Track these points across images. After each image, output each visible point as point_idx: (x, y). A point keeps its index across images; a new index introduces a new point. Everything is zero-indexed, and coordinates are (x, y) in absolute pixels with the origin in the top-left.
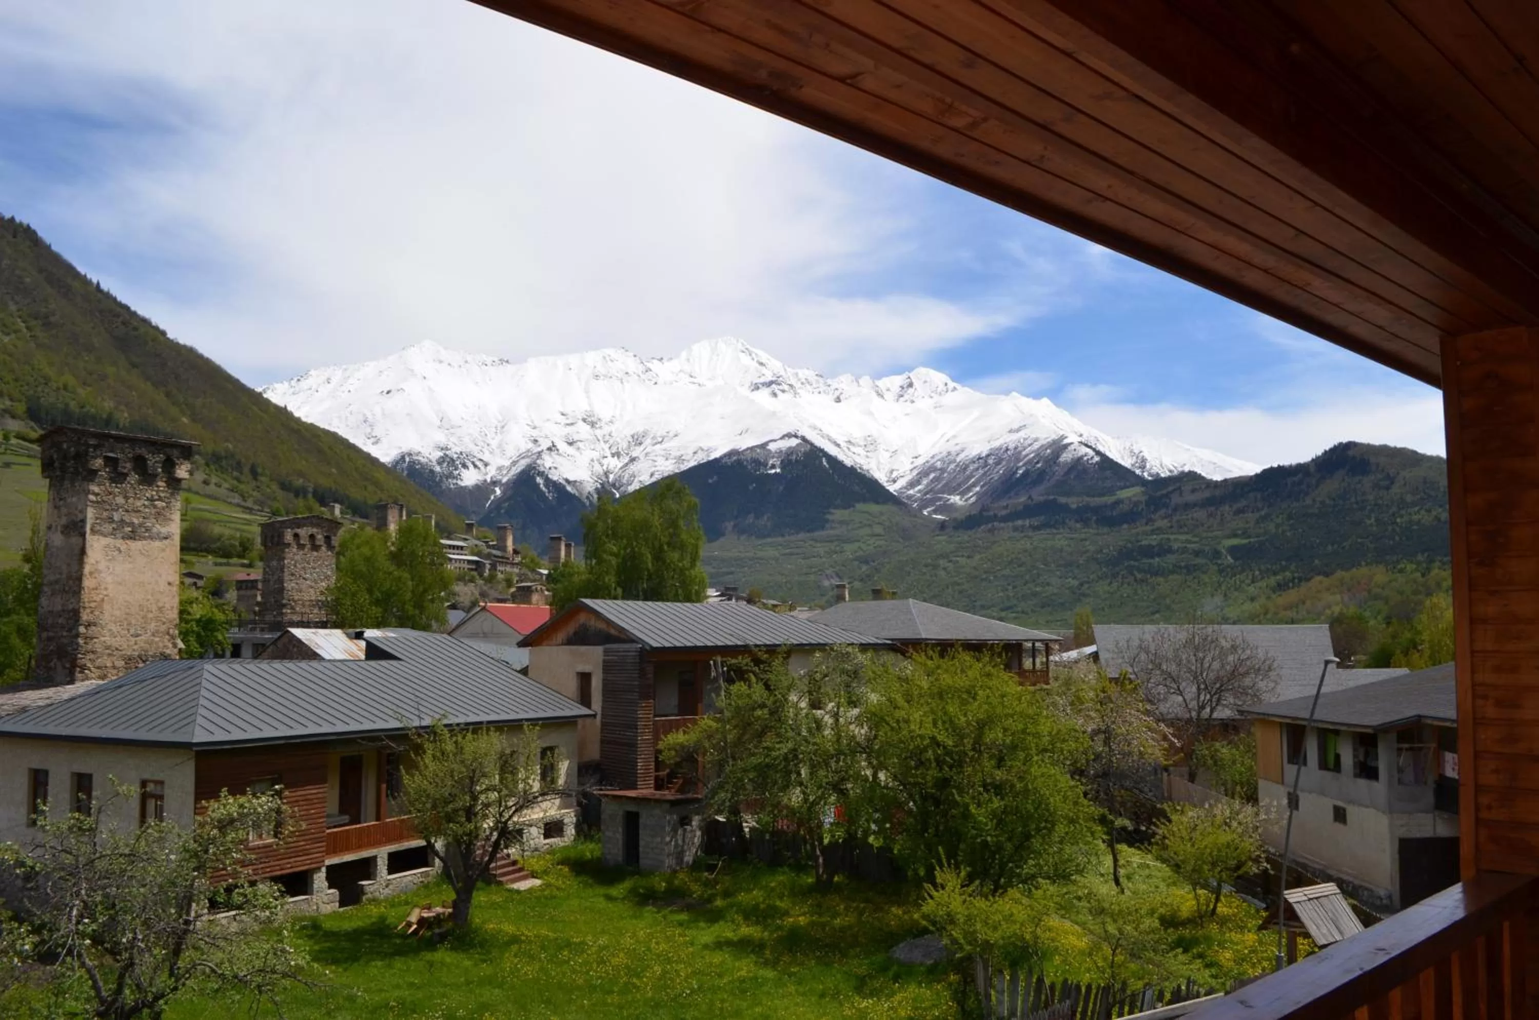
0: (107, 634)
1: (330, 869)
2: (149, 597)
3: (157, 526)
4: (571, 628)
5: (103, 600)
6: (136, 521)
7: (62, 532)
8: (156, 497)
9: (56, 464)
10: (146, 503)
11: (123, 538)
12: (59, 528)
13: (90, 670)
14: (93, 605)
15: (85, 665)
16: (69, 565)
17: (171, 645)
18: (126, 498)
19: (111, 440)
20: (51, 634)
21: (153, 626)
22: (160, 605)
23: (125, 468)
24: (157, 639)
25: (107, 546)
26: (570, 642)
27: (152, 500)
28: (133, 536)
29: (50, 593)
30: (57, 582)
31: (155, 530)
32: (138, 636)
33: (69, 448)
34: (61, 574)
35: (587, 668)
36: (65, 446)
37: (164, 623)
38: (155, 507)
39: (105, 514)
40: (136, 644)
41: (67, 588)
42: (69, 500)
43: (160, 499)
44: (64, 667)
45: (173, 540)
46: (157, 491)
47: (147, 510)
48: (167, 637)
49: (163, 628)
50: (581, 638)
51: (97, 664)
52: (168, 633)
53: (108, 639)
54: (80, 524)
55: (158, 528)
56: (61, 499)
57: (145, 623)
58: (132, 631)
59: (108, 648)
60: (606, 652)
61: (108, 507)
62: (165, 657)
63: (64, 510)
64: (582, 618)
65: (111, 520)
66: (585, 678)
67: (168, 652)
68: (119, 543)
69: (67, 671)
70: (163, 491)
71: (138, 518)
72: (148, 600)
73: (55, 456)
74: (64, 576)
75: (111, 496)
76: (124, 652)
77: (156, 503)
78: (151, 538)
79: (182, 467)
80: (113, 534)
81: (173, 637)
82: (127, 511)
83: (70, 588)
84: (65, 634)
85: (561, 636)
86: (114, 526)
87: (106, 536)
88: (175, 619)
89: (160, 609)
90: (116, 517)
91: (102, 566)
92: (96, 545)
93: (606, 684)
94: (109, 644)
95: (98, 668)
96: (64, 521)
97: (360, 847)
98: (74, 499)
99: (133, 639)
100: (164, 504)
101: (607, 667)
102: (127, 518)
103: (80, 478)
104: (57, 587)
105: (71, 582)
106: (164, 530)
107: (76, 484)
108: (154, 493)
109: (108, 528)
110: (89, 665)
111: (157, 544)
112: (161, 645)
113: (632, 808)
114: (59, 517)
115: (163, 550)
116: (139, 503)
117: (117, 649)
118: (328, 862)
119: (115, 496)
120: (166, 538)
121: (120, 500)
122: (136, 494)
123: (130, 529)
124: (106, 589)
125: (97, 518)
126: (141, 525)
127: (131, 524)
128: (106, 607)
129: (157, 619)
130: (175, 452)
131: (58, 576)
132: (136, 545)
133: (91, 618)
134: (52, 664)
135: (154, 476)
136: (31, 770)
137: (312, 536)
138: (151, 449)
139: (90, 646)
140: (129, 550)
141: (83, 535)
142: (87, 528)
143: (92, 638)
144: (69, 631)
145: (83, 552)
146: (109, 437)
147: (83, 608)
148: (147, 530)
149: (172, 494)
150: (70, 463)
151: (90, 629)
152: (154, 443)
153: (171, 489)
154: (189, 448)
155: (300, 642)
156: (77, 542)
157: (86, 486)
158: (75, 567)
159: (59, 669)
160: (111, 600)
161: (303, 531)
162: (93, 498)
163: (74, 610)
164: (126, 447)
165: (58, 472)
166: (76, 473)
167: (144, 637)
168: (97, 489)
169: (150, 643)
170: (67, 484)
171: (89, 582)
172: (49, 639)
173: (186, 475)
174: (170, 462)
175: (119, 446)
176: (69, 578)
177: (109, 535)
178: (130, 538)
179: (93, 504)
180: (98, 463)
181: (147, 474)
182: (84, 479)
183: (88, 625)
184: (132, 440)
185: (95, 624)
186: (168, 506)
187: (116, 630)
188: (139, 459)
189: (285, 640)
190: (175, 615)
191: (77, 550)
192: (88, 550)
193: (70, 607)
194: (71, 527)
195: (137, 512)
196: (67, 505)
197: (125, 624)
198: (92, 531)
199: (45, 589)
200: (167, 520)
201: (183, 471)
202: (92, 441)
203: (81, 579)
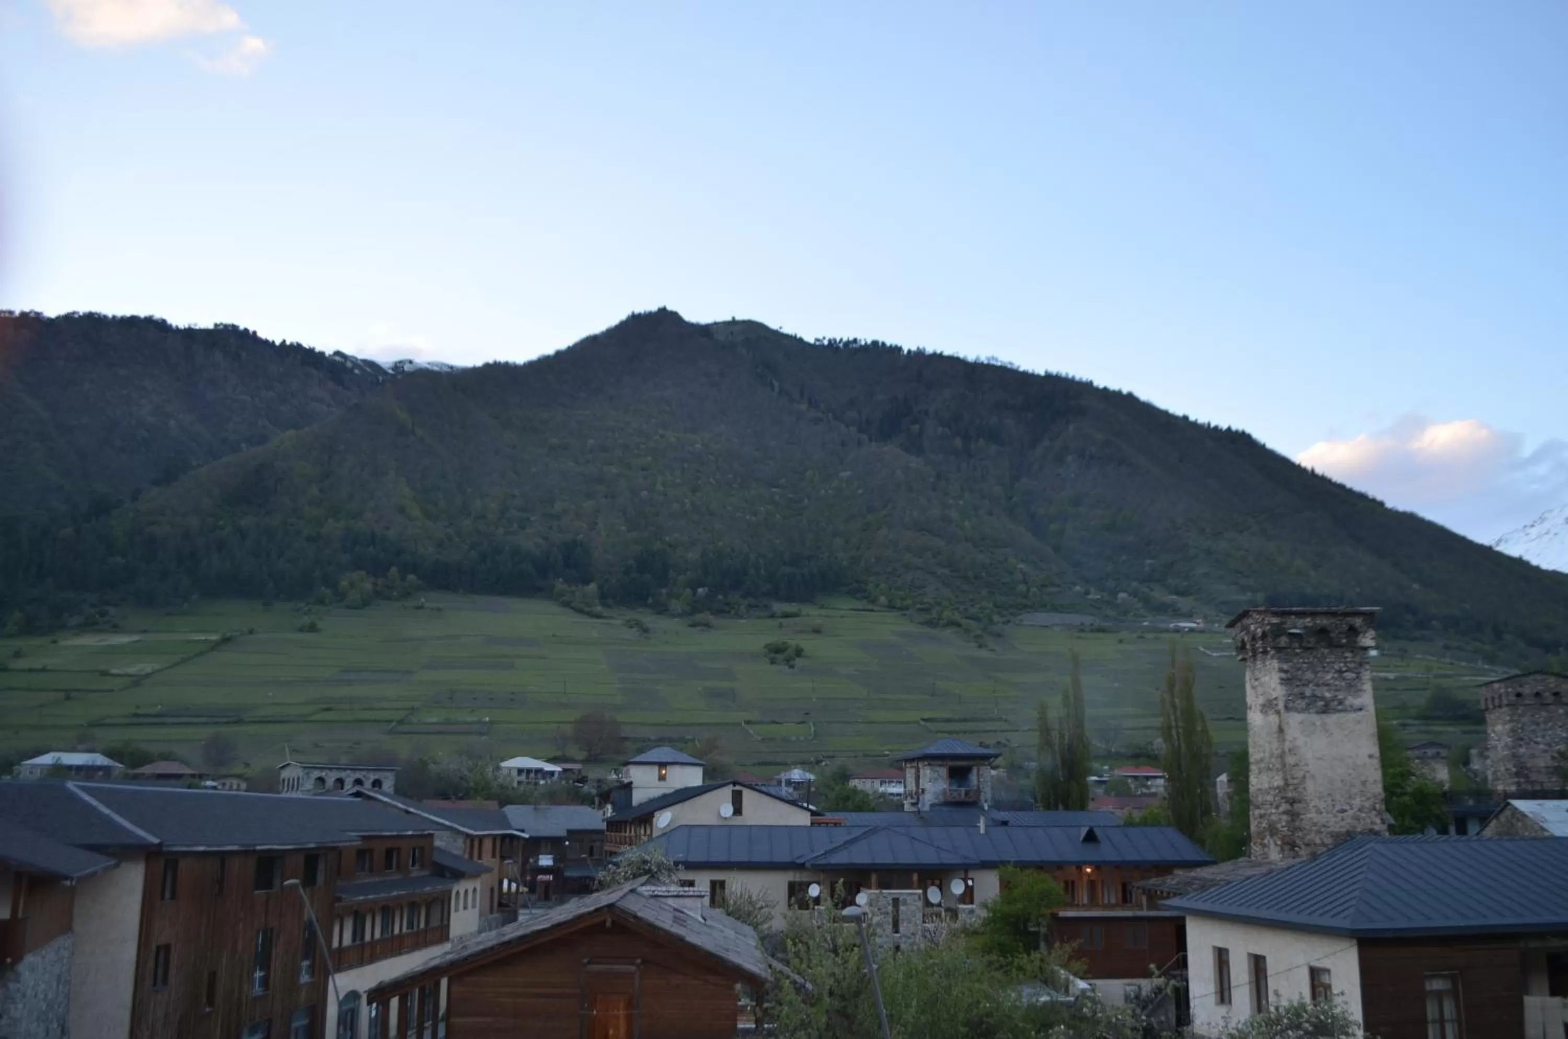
0: (1314, 810)
2: (1351, 771)
3: (1350, 698)
5: (1304, 777)
6: (1328, 695)
7: (1261, 711)
8: (1344, 669)
9: (1248, 646)
10: (1336, 675)
11: (1318, 713)
12: (1259, 708)
13: (1300, 848)
14: (1296, 781)
15: (1294, 842)
16: (1270, 743)
17: (1378, 821)
18: (1316, 673)
19: (1293, 617)
20: (1262, 812)
21: (1357, 802)
22: (1363, 778)
23: (1309, 642)
24: (1363, 815)
25: (1302, 723)
27: (1340, 672)
28: (1326, 710)
29: (1257, 772)
30: (1262, 760)
31: (1347, 703)
32: (1344, 811)
33: (1256, 629)
34: (1264, 752)
36: (1252, 628)
37: (1369, 799)
38: (1344, 679)
39: (1296, 690)
40: (1343, 820)
41: (1271, 766)
42: (1263, 679)
43: (1349, 670)
44: (1276, 844)
45: (1367, 711)
46: (1345, 663)
47: (1337, 683)
48: (1374, 812)
49: (1367, 804)
51: (1306, 841)
52: (1374, 809)
53: (1312, 815)
54: (1275, 702)
55: (1351, 700)
56: (1256, 680)
57: (1350, 797)
58: (1338, 807)
59: (1315, 824)
61: (1298, 683)
62: (1377, 833)
63: (1260, 690)
65: (1302, 696)
67: (1377, 828)
68: (1315, 718)
69: (1279, 848)
70: (1350, 662)
71: (1329, 691)
72: (1350, 775)
73: (1246, 639)
74: (1267, 755)
75: (1300, 672)
76: (1331, 829)
77: (1346, 674)
78: (1344, 711)
79: (1367, 635)
80: (1307, 709)
81: (1379, 813)
82: (1318, 685)
83: (1274, 766)
84: (1274, 811)
86: (1307, 701)
87: (1299, 712)
88: (1380, 794)
89: (1364, 783)
90: (1308, 692)
91: (1300, 742)
92: (1291, 721)
94: (1315, 820)
95: (1307, 845)
96: (1261, 700)
98: (1267, 678)
99: (1340, 815)
100: (1353, 675)
102: (1318, 693)
103: (1269, 657)
104: (1263, 765)
105: (1273, 760)
106: (1357, 702)
107: (1268, 663)
108: (1342, 665)
109: (1301, 704)
110: (1298, 842)
111: (1352, 716)
112: (1369, 821)
114: (1257, 697)
115: (1359, 722)
116: (1329, 676)
117: (1324, 826)
119: (1304, 672)
120: (1361, 709)
121: (1309, 675)
122: (1324, 667)
123: (1322, 703)
124: (1307, 765)
125: (1290, 695)
126: (1334, 698)
127: (1322, 698)
128: (1310, 785)
129: (1362, 793)
130: (1358, 622)
131: (1262, 755)
132: (1331, 719)
133: (1295, 795)
134: (1266, 841)
135: (1341, 646)
136: (1215, 948)
137: (1537, 694)
138: (1333, 620)
139: (1297, 824)
140: (1324, 725)
141: (1278, 712)
142: (1281, 706)
143: (1298, 815)
144: (1277, 807)
145: (1281, 730)
146: (1291, 613)
147: (1287, 784)
148: (1341, 703)
149: (1360, 665)
150: (1259, 644)
151: (1296, 806)
152: (1334, 614)
153: (1358, 659)
154: (1371, 614)
155: (1524, 815)
156: (1273, 719)
157: (1275, 664)
158: (1275, 745)
159: (1272, 846)
160: (1313, 777)
161: (1526, 690)
162: (1283, 675)
163: (1278, 787)
164: (1308, 621)
165: (1250, 654)
166: (1265, 652)
167: (1350, 813)
168: (1285, 667)
169: (1357, 819)
170: (1259, 664)
171: (1290, 760)
172: (1261, 816)
173: (1371, 643)
174: (1353, 631)
175: (1300, 622)
176: (1272, 756)
177: (1303, 711)
178: (1324, 712)
179: (1284, 681)
180: (1283, 641)
181: (1333, 645)
182: (1272, 658)
183: (1292, 802)
184: (1313, 614)
185: (1300, 801)
186: (1358, 677)
187: (1322, 805)
188: (1323, 632)
189: (1507, 813)
190: (1378, 789)
191: (1275, 728)
192: (1285, 727)
193: (1276, 784)
194: (1268, 706)
195: (1328, 685)
196: (1262, 685)
197: (1329, 799)
198: (1287, 708)
199: (1253, 767)
200: (1359, 691)
201: (1367, 640)
202: (1275, 620)
203: (1282, 756)
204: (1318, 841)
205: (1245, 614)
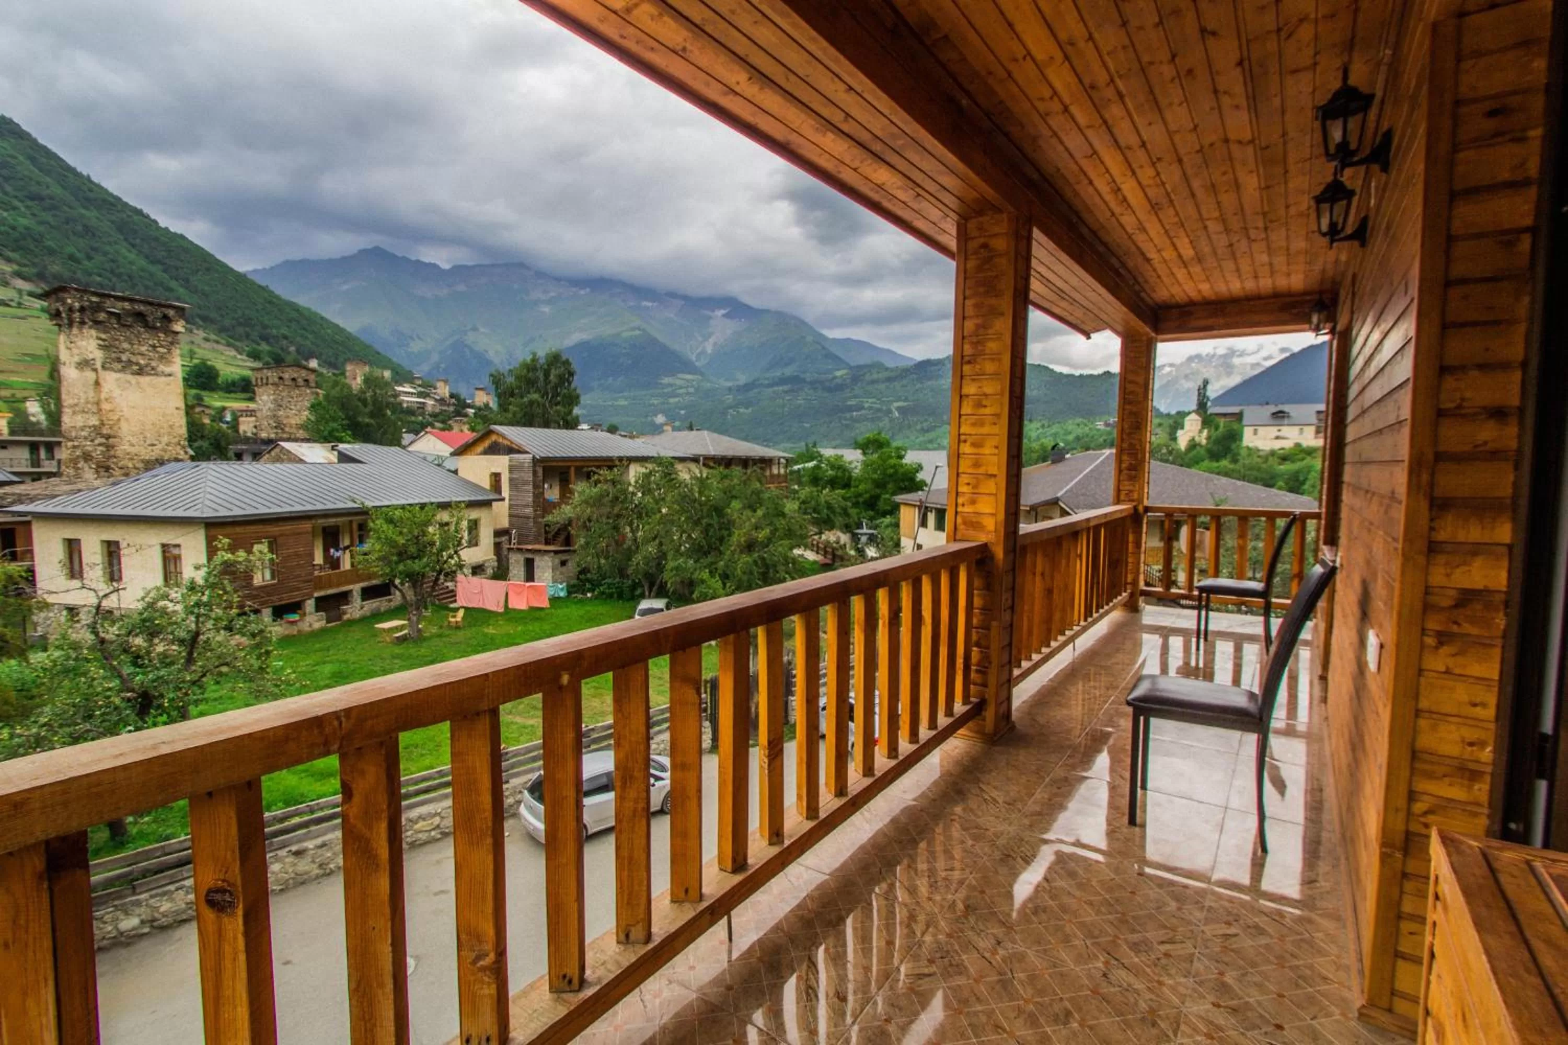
0: (127, 444)
1: (319, 600)
2: (160, 418)
3: (161, 366)
4: (487, 443)
5: (119, 420)
6: (142, 362)
7: (76, 368)
8: (157, 345)
9: (64, 315)
10: (150, 348)
11: (132, 374)
12: (74, 365)
16: (85, 392)
17: (182, 452)
18: (132, 344)
19: (112, 299)
20: (76, 443)
21: (165, 439)
22: (170, 423)
23: (126, 321)
24: (169, 448)
25: (118, 380)
26: (485, 452)
27: (154, 347)
28: (140, 372)
30: (76, 405)
31: (159, 369)
32: (153, 445)
33: (74, 303)
34: (79, 399)
35: (498, 471)
36: (69, 301)
37: (174, 437)
38: (157, 352)
39: (113, 355)
40: (152, 451)
41: (86, 409)
42: (79, 343)
43: (162, 346)
45: (176, 377)
46: (159, 340)
47: (151, 354)
48: (179, 446)
49: (176, 440)
50: (494, 449)
51: (120, 465)
52: (179, 444)
53: (126, 447)
54: (91, 362)
55: (162, 368)
56: (71, 343)
57: (159, 436)
58: (148, 442)
59: (128, 454)
60: (510, 460)
61: (115, 350)
62: (179, 460)
63: (75, 351)
64: (494, 438)
65: (119, 360)
66: (496, 477)
67: (179, 456)
68: (129, 377)
70: (163, 340)
71: (143, 359)
72: (160, 420)
73: (61, 309)
74: (82, 401)
75: (117, 342)
76: (141, 457)
77: (159, 349)
78: (156, 375)
79: (179, 323)
80: (123, 370)
81: (183, 447)
82: (133, 354)
83: (89, 410)
84: (88, 443)
85: (480, 448)
86: (123, 364)
87: (115, 372)
88: (184, 435)
89: (171, 427)
90: (124, 358)
91: (117, 393)
92: (108, 377)
93: (511, 480)
94: (128, 451)
96: (77, 359)
97: (338, 585)
98: (84, 343)
99: (150, 448)
100: (165, 350)
101: (512, 469)
102: (134, 359)
103: (86, 326)
104: (77, 408)
105: (89, 405)
106: (167, 370)
107: (85, 331)
108: (155, 341)
109: (118, 366)
111: (163, 379)
112: (173, 451)
113: (530, 556)
114: (72, 356)
115: (168, 384)
116: (143, 349)
117: (136, 455)
118: (316, 595)
119: (120, 342)
120: (170, 375)
121: (126, 345)
122: (139, 341)
123: (137, 367)
124: (122, 411)
125: (107, 358)
126: (147, 366)
127: (137, 364)
128: (124, 425)
129: (169, 434)
130: (171, 312)
131: (77, 401)
132: (144, 380)
133: (109, 431)
134: (79, 465)
135: (154, 328)
136: (65, 539)
137: (294, 379)
138: (149, 308)
139: (112, 453)
140: (138, 383)
141: (95, 370)
142: (98, 365)
143: (113, 447)
144: (92, 441)
145: (97, 383)
146: (109, 296)
147: (103, 424)
148: (153, 369)
149: (172, 343)
150: (77, 315)
151: (111, 440)
152: (151, 304)
153: (170, 339)
154: (183, 309)
155: (289, 452)
156: (91, 376)
157: (93, 333)
158: (91, 394)
159: (86, 469)
160: (127, 420)
161: (286, 376)
162: (101, 343)
163: (94, 426)
164: (127, 305)
165: (66, 321)
166: (83, 323)
167: (159, 446)
168: (103, 336)
169: (165, 451)
170: (75, 331)
171: (106, 406)
172: (74, 447)
173: (183, 330)
174: (166, 319)
175: (120, 304)
176: (87, 403)
177: (119, 371)
178: (139, 374)
179: (101, 347)
180: (102, 316)
181: (148, 326)
182: (90, 327)
183: (108, 437)
184: (131, 300)
185: (115, 437)
186: (169, 351)
187: (134, 441)
188: (140, 316)
189: (277, 450)
190: (184, 431)
191: (92, 382)
192: (101, 381)
193: (91, 424)
194: (84, 364)
195: (143, 355)
196: (78, 348)
197: (141, 437)
198: (103, 367)
199: (66, 410)
200: (169, 362)
201: (179, 327)
202: (94, 299)
203: (98, 403)
204: (130, 465)
205: (63, 289)
